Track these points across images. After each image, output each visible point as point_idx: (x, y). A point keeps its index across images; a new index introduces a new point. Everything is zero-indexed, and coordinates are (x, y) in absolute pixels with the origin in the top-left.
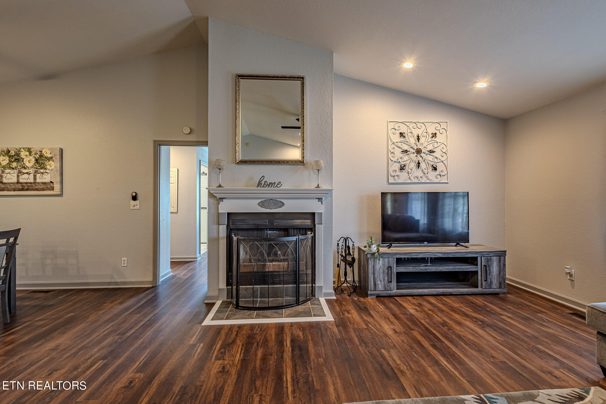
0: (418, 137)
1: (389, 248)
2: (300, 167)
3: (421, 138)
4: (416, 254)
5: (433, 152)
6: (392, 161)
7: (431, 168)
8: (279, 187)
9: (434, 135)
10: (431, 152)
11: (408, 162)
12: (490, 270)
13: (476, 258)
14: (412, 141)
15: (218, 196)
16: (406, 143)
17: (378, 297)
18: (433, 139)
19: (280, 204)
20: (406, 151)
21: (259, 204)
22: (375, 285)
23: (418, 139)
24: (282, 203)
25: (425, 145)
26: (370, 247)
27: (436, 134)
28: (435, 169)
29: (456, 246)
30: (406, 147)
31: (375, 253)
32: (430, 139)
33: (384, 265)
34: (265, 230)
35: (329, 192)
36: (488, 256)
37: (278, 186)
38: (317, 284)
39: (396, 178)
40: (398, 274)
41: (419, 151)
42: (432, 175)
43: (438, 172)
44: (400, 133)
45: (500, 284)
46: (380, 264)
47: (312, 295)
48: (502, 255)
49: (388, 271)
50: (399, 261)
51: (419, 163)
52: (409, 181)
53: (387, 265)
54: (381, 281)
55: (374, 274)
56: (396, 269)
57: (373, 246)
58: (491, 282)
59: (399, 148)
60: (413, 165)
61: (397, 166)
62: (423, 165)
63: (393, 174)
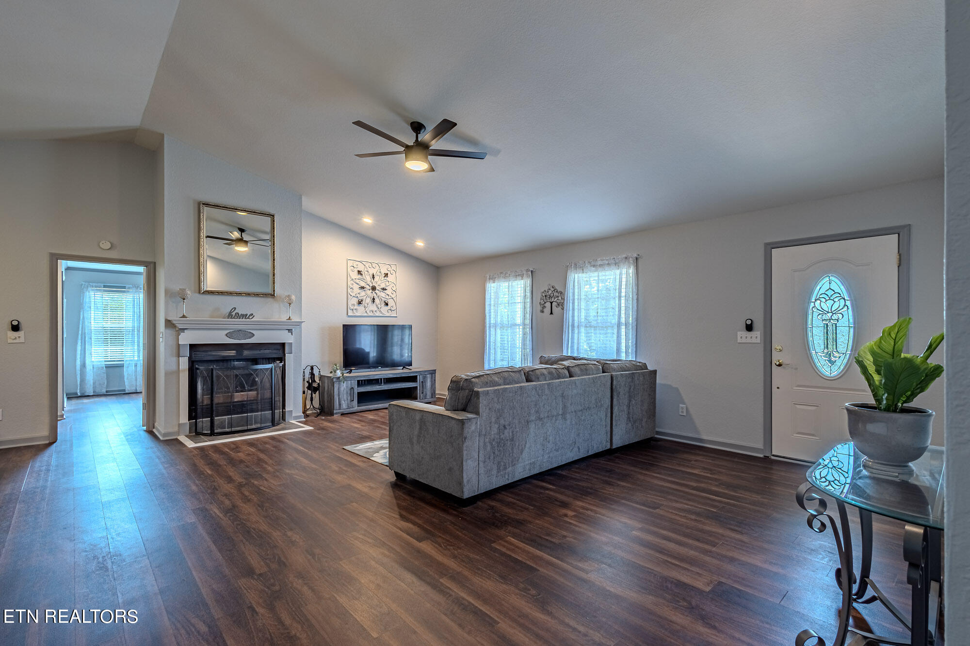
0: (373, 275)
1: (350, 373)
2: (270, 300)
3: (375, 276)
4: (373, 376)
5: (386, 289)
6: (351, 296)
7: (384, 304)
8: (251, 319)
9: (386, 275)
10: (384, 289)
11: (365, 297)
12: (425, 385)
13: (417, 376)
14: (368, 278)
15: (181, 326)
16: (363, 280)
17: (343, 414)
18: (385, 278)
19: (251, 335)
20: (363, 288)
21: (226, 335)
22: (340, 404)
23: (373, 277)
24: (253, 333)
25: (379, 283)
26: (335, 372)
27: (387, 274)
28: (387, 304)
29: (403, 369)
30: (363, 284)
31: (340, 377)
32: (383, 279)
33: (347, 387)
34: (232, 361)
35: (299, 324)
36: (424, 373)
37: (250, 317)
38: (287, 409)
39: (354, 311)
40: (359, 394)
41: (374, 288)
42: (384, 309)
43: (389, 307)
44: (358, 271)
45: (432, 395)
46: (344, 386)
47: (283, 419)
48: (433, 373)
49: (351, 391)
50: (360, 383)
51: (374, 299)
52: (366, 315)
53: (350, 386)
54: (345, 401)
55: (339, 395)
56: (357, 390)
57: (338, 371)
58: (426, 394)
59: (357, 284)
60: (369, 300)
61: (355, 301)
62: (377, 301)
63: (352, 308)
